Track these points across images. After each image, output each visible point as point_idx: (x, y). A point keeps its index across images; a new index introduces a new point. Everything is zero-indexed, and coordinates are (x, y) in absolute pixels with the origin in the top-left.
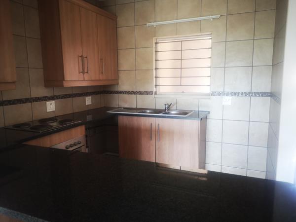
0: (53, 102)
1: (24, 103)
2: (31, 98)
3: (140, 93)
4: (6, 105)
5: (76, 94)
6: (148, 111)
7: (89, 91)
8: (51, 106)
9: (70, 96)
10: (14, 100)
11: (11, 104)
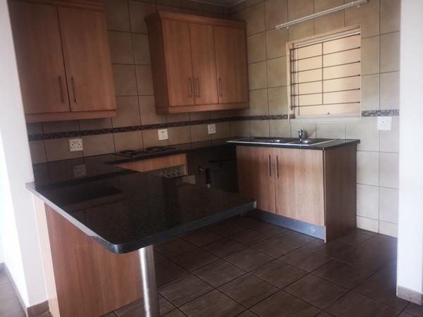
0: (165, 130)
1: (134, 130)
2: (142, 126)
3: (273, 118)
4: (116, 132)
5: (195, 121)
6: (278, 141)
7: (212, 118)
8: (163, 135)
9: (187, 123)
10: (124, 128)
11: (120, 132)
